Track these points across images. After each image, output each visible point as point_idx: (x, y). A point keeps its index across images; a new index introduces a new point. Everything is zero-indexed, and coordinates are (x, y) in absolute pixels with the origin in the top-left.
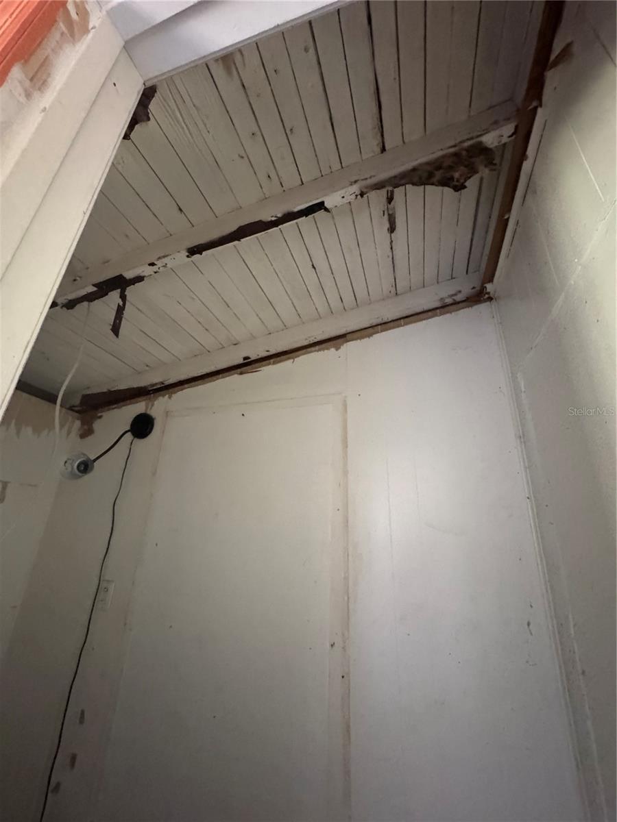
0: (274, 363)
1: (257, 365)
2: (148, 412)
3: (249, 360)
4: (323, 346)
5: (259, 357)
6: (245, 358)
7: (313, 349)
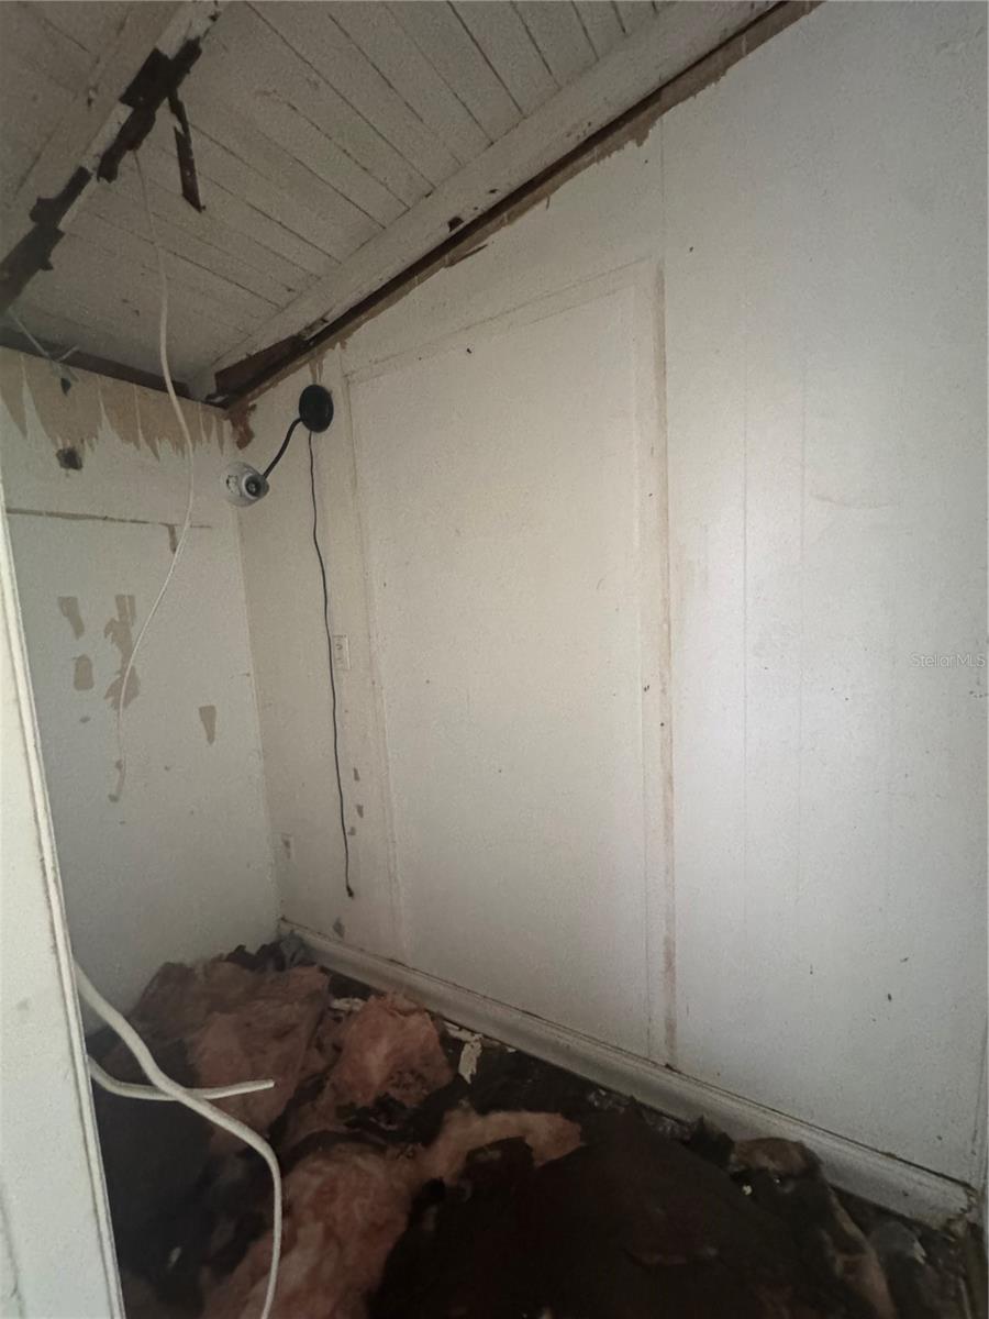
0: (511, 219)
1: (478, 234)
2: (318, 383)
3: (461, 226)
4: (610, 140)
5: (479, 213)
6: (454, 223)
7: (586, 158)
